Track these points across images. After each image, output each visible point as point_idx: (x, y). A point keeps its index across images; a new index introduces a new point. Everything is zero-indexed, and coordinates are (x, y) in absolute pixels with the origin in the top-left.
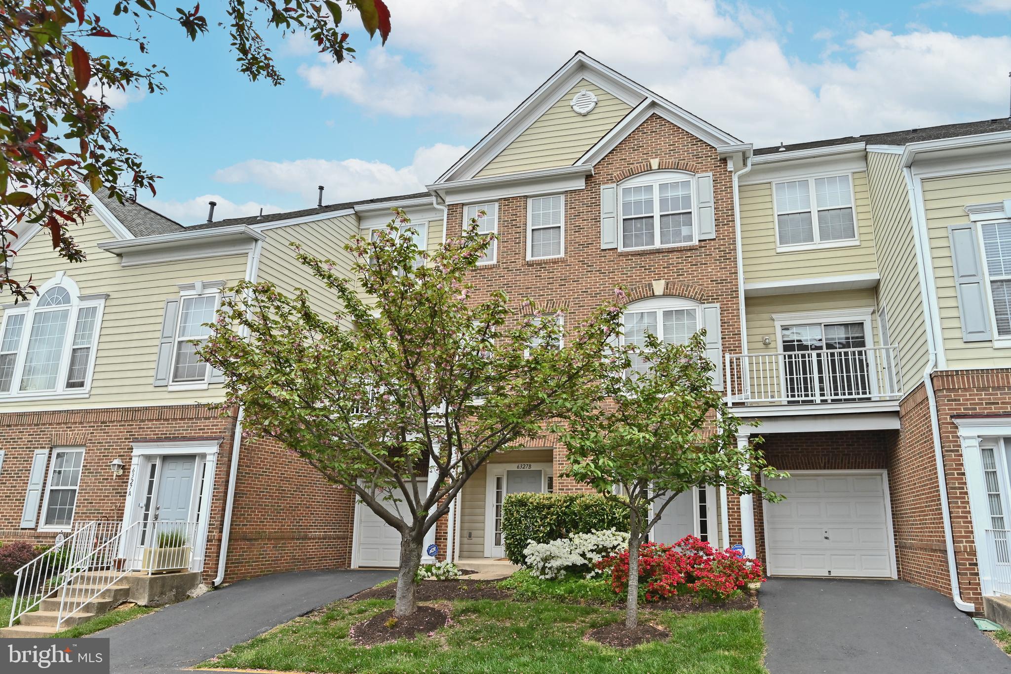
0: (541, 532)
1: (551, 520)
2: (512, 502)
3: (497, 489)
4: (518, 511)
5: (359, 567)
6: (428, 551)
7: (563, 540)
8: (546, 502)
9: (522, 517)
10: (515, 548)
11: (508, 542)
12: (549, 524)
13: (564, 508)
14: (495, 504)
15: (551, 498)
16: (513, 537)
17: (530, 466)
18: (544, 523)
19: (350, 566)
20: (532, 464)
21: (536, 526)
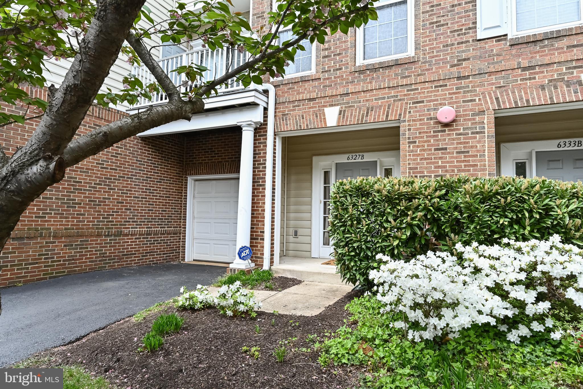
0: (396, 238)
1: (413, 219)
2: (345, 191)
3: (325, 183)
4: (354, 205)
5: (194, 260)
6: (239, 254)
7: (438, 253)
8: (403, 189)
9: (362, 213)
10: (350, 260)
11: (340, 251)
12: (410, 226)
13: (436, 200)
14: (323, 200)
15: (412, 183)
16: (347, 245)
17: (363, 156)
18: (401, 222)
19: (184, 259)
20: (364, 154)
21: (385, 229)
